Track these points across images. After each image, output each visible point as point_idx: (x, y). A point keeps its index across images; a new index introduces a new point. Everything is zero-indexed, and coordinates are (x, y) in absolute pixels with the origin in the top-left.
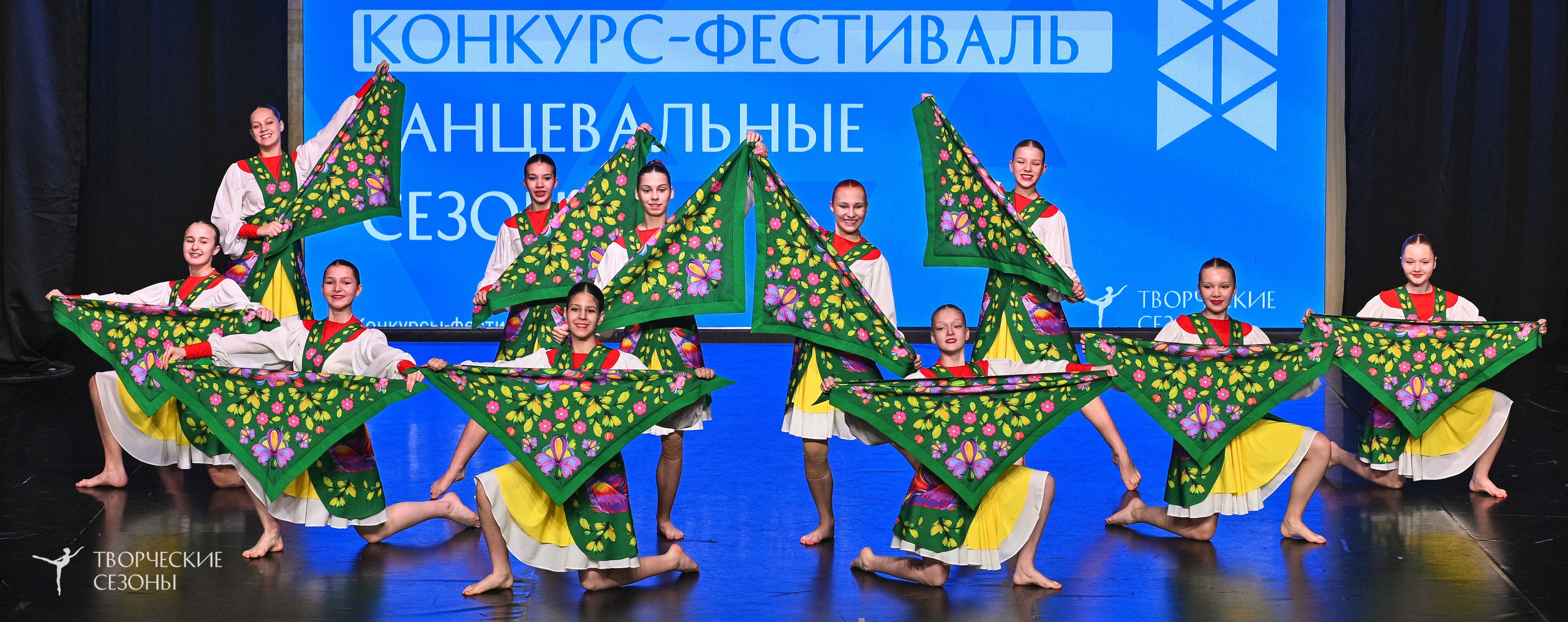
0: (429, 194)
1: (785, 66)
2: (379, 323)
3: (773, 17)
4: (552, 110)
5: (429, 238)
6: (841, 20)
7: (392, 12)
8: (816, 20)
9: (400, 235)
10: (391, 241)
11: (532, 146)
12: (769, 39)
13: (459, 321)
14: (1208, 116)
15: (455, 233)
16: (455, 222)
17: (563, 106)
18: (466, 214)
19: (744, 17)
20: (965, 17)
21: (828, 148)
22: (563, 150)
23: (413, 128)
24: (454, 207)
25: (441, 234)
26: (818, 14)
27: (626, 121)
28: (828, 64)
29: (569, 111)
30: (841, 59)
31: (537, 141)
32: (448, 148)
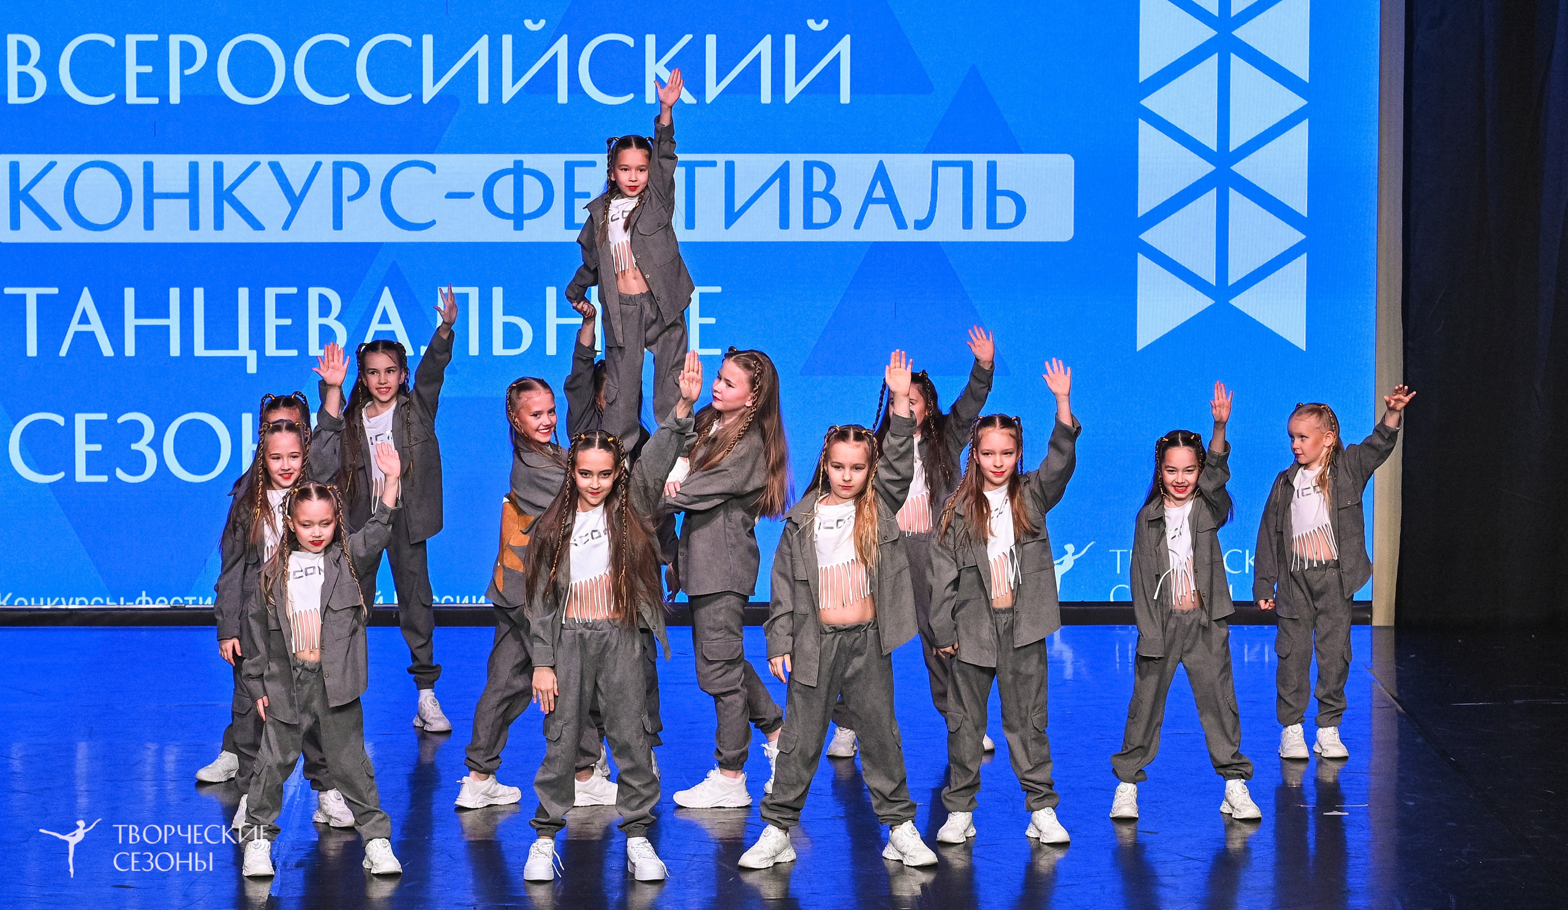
0: (103, 416)
2: (33, 599)
4: (279, 297)
5: (104, 479)
6: (690, 168)
7: (46, 159)
9: (62, 475)
10: (50, 484)
11: (251, 348)
13: (147, 596)
14: (1210, 302)
15: (141, 471)
16: (141, 457)
18: (157, 444)
19: (552, 164)
20: (867, 163)
22: (294, 353)
23: (80, 323)
24: (139, 436)
25: (120, 474)
27: (384, 311)
29: (303, 297)
31: (257, 341)
32: (130, 350)
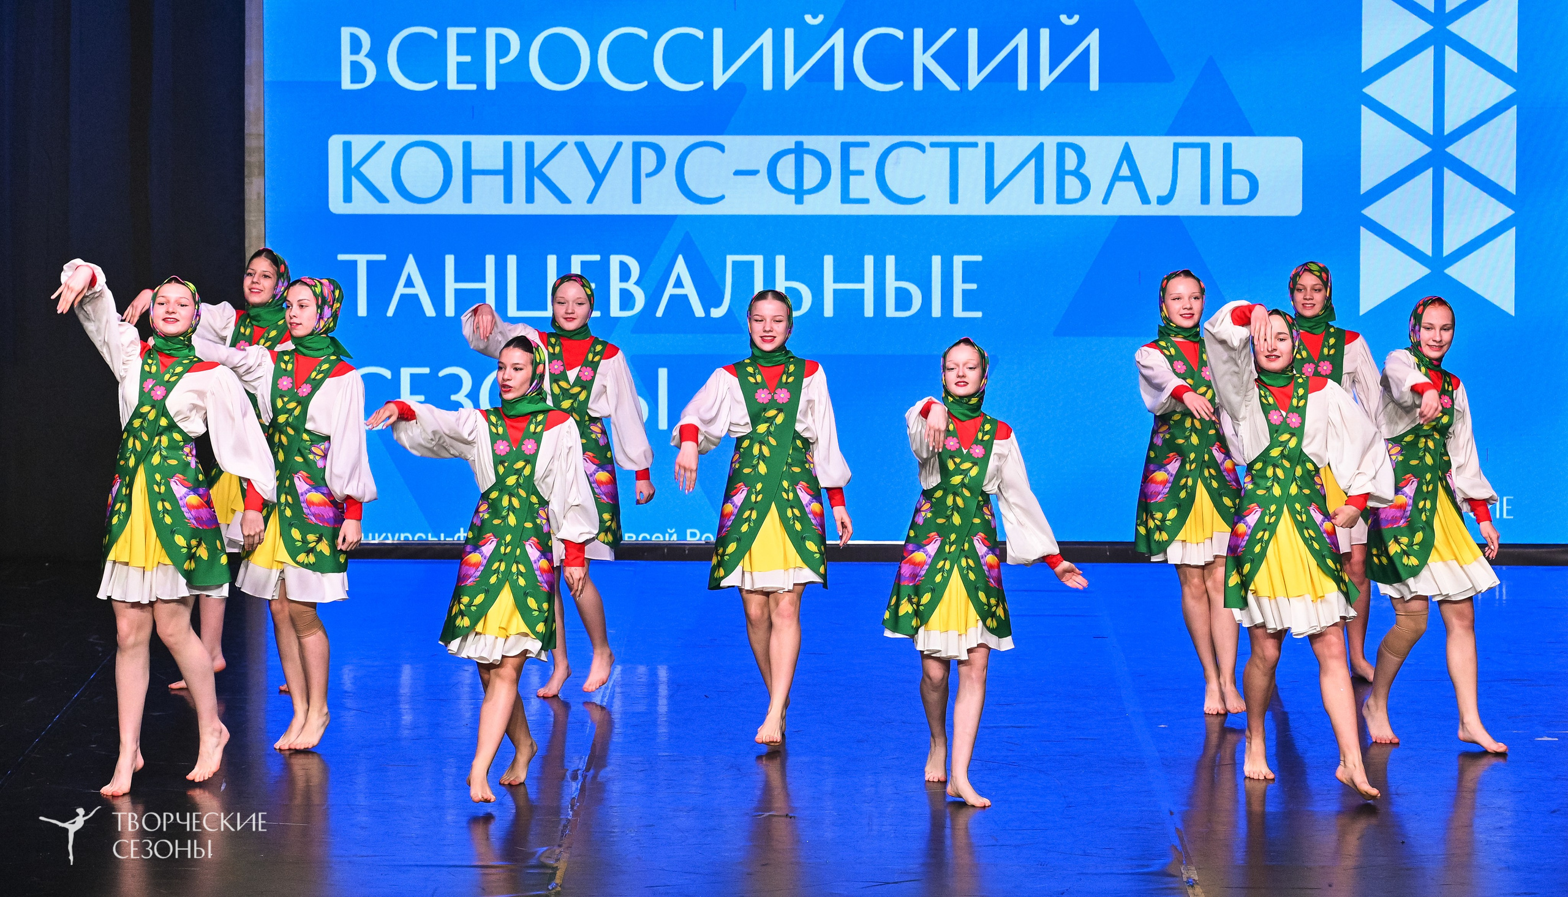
0: (426, 371)
1: (881, 206)
3: (866, 145)
4: (583, 264)
6: (954, 148)
7: (376, 139)
8: (921, 148)
12: (860, 173)
14: (1426, 271)
17: (597, 258)
19: (829, 145)
21: (936, 311)
23: (405, 286)
24: (458, 388)
26: (925, 140)
27: (678, 277)
28: (937, 205)
29: (605, 264)
30: (954, 198)
32: (450, 311)
